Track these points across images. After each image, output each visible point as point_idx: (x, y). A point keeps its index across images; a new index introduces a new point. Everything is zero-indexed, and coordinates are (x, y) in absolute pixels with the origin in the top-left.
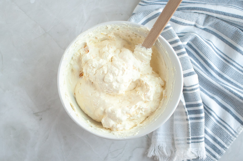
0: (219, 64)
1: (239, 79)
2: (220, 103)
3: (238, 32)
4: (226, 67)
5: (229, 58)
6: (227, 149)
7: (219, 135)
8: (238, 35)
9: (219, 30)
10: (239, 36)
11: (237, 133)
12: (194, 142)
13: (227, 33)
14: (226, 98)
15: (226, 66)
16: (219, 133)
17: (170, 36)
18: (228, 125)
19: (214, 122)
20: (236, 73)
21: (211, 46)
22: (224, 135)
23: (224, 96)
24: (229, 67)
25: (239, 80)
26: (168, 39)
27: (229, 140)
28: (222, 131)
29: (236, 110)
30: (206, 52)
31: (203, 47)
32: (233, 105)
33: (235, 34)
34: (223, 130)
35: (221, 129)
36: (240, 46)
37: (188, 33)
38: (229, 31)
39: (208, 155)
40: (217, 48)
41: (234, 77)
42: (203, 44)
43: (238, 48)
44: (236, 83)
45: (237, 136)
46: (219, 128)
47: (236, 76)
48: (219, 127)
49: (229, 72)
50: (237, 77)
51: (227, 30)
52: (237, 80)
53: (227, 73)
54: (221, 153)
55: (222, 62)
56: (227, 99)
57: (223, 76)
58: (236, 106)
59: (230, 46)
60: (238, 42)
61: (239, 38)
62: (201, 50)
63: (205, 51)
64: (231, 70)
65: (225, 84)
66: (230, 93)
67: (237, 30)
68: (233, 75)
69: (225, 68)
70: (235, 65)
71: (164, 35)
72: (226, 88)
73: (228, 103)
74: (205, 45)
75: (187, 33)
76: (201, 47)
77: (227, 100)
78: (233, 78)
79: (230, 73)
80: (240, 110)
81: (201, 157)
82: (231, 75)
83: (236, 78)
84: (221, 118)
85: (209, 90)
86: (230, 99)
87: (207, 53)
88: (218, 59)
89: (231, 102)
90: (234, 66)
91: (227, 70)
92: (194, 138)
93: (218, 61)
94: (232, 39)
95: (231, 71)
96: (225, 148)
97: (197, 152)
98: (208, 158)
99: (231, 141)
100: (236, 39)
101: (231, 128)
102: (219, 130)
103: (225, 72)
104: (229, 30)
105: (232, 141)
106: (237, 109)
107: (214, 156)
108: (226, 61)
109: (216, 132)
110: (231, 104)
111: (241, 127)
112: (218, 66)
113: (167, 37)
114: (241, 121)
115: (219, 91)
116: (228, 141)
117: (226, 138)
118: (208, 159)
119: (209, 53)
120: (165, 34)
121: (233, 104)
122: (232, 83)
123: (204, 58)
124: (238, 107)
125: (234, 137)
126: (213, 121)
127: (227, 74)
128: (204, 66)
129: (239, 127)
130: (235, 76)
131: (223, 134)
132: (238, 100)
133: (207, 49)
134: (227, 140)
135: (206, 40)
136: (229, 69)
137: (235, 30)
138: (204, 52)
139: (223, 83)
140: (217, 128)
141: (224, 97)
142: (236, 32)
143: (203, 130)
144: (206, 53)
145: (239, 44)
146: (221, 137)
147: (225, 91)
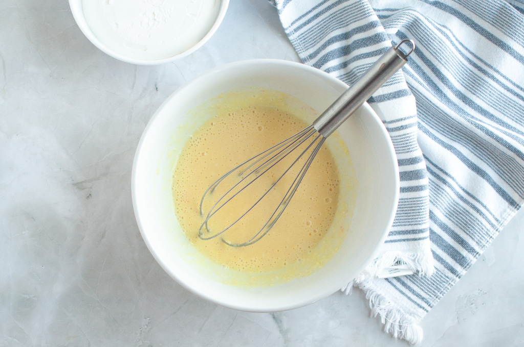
0: (466, 77)
1: (507, 108)
2: (465, 157)
3: (507, 8)
4: (479, 84)
5: (486, 64)
6: (479, 255)
7: (463, 225)
8: (505, 15)
9: (466, 6)
10: (509, 18)
11: (501, 222)
12: (408, 240)
13: (483, 12)
14: (477, 148)
15: (479, 81)
16: (463, 221)
17: (360, 14)
18: (482, 204)
19: (452, 199)
20: (501, 96)
21: (448, 37)
22: (473, 226)
23: (475, 144)
24: (486, 83)
25: (508, 112)
26: (355, 20)
27: (484, 235)
28: (469, 217)
29: (500, 174)
30: (438, 50)
31: (432, 41)
32: (493, 164)
33: (499, 13)
34: (472, 215)
35: (467, 213)
36: (509, 38)
37: (400, 11)
38: (486, 8)
39: (438, 268)
40: (461, 44)
41: (497, 105)
42: (432, 33)
43: (505, 44)
44: (500, 118)
45: (501, 229)
46: (462, 211)
47: (500, 102)
48: (462, 209)
49: (486, 94)
50: (503, 105)
51: (482, 6)
52: (502, 111)
53: (483, 95)
54: (468, 264)
55: (471, 72)
56: (480, 151)
57: (474, 102)
58: (499, 165)
59: (489, 39)
60: (506, 29)
61: (508, 21)
62: (426, 47)
63: (436, 48)
64: (490, 90)
65: (477, 119)
66: (487, 138)
67: (503, 5)
68: (495, 100)
69: (477, 85)
70: (500, 80)
71: (346, 12)
72: (477, 126)
73: (481, 159)
74: (436, 37)
75: (398, 10)
76: (427, 40)
77: (480, 153)
78: (494, 106)
79: (489, 96)
80: (507, 174)
81: (422, 271)
82: (489, 101)
83: (500, 107)
84: (468, 190)
85: (443, 132)
86: (487, 151)
87: (440, 52)
88: (463, 66)
89: (489, 156)
90: (497, 81)
91: (482, 90)
92: (407, 231)
93: (464, 72)
94: (493, 25)
95: (490, 92)
96: (475, 254)
97: (414, 260)
98: (438, 274)
99: (488, 239)
100: (502, 24)
101: (488, 210)
102: (463, 215)
103: (477, 95)
104: (486, 5)
105: (491, 239)
106: (502, 172)
107: (453, 271)
108: (479, 70)
109: (458, 220)
110: (489, 160)
111: (508, 210)
112: (463, 82)
113: (354, 16)
114: (509, 196)
115: (462, 135)
116: (482, 238)
117: (479, 233)
118: (439, 276)
119: (444, 52)
120: (348, 9)
121: (493, 160)
122: (491, 117)
123: (434, 63)
124: (503, 167)
125: (495, 231)
126: (450, 195)
127: (481, 97)
128: (432, 81)
129: (505, 211)
130: (497, 102)
131: (471, 224)
132: (505, 152)
133: (441, 45)
134: (480, 236)
135: (439, 26)
136: (487, 88)
137: (500, 6)
138: (434, 50)
139: (473, 117)
140: (459, 210)
141: (475, 146)
142: (502, 9)
143: (425, 213)
144: (437, 53)
145: (507, 33)
146: (467, 230)
147: (476, 132)
